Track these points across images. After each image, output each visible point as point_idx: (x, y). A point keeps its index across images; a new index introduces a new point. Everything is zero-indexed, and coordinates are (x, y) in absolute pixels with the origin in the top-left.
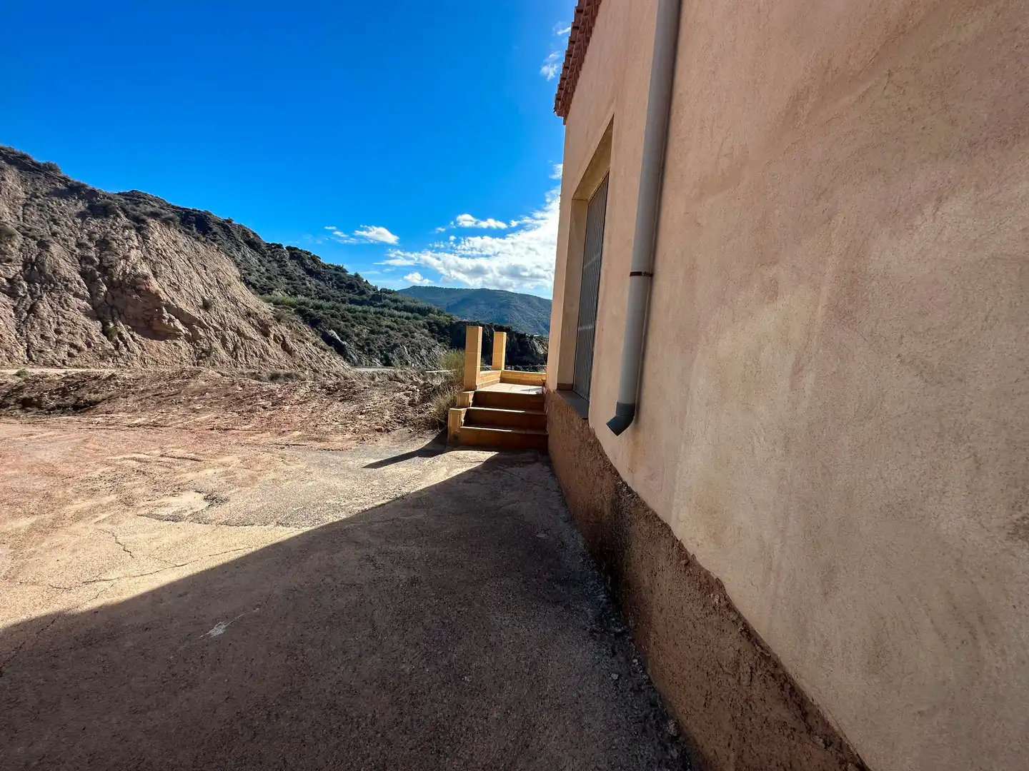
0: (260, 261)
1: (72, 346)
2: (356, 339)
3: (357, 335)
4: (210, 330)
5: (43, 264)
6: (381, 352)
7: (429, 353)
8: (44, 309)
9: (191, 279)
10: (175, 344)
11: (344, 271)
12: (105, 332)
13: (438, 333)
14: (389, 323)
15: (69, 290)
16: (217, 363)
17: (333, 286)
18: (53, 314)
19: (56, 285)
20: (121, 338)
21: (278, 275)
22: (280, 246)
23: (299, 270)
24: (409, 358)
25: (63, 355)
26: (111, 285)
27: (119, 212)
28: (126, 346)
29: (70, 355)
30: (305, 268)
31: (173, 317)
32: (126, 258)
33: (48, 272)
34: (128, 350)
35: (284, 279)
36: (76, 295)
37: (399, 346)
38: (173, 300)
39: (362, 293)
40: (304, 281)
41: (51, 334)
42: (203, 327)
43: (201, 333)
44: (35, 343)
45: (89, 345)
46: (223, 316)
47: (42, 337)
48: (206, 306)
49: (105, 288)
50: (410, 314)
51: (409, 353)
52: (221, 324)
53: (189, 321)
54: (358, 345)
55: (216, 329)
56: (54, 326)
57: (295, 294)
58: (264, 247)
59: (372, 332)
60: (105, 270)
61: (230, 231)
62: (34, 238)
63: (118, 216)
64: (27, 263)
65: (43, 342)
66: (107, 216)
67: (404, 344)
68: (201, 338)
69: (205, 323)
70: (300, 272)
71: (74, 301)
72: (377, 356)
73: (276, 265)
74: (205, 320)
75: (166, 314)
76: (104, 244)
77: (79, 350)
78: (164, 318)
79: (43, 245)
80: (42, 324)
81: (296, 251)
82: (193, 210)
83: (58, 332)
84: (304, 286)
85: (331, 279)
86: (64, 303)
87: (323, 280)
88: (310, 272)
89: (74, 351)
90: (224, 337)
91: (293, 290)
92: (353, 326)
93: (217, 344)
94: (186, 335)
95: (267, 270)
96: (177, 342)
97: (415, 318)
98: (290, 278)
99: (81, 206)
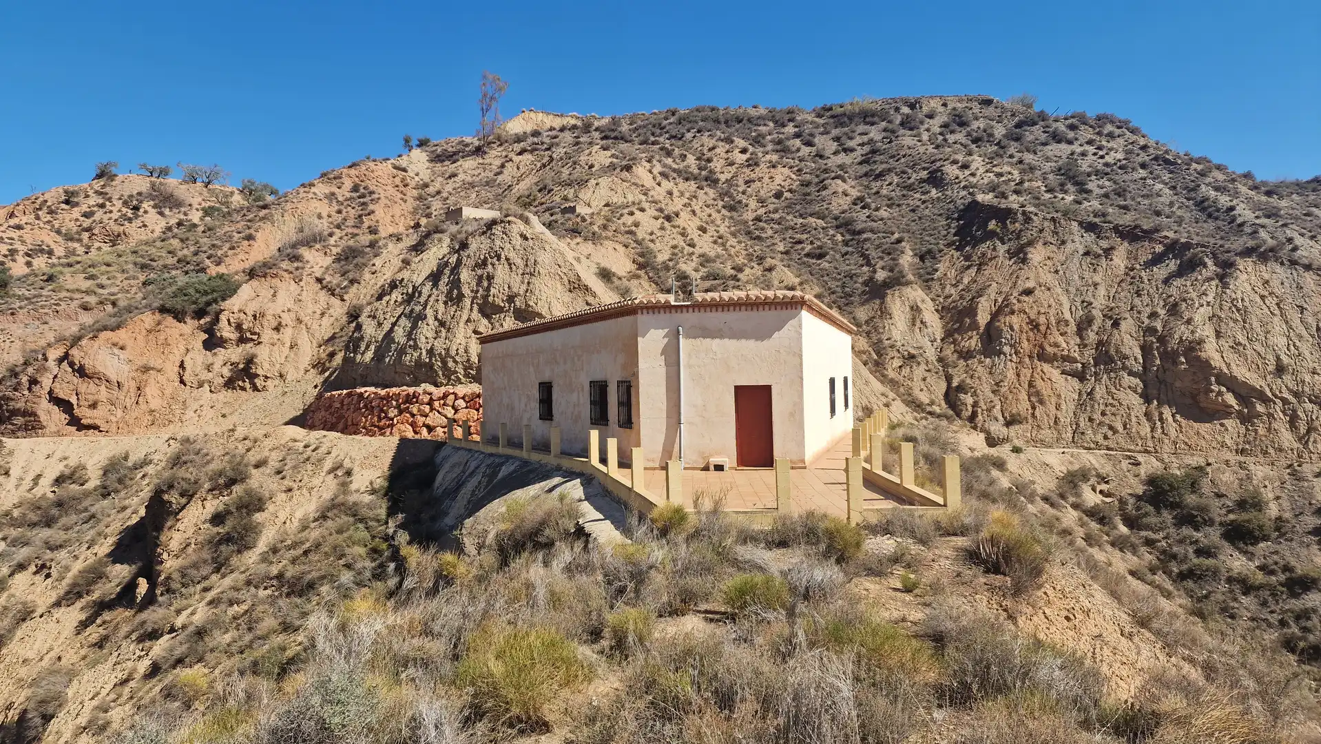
1: (1111, 428)
4: (1275, 403)
5: (1110, 344)
8: (1100, 392)
9: (1268, 332)
10: (1222, 425)
12: (1148, 415)
15: (1124, 368)
16: (1271, 451)
18: (1106, 396)
19: (1116, 364)
20: (1161, 419)
25: (1100, 438)
26: (1165, 356)
27: (1206, 260)
28: (1162, 427)
29: (1106, 438)
31: (1223, 389)
32: (1189, 322)
33: (1112, 351)
34: (1163, 433)
36: (1131, 373)
38: (1228, 365)
41: (1097, 417)
42: (1265, 400)
43: (1260, 408)
44: (1082, 425)
45: (1125, 428)
46: (1303, 382)
47: (1091, 420)
48: (1280, 370)
49: (1158, 362)
52: (1296, 394)
53: (1246, 394)
55: (1284, 401)
56: (1102, 407)
60: (1162, 340)
62: (1111, 318)
63: (1205, 266)
64: (1100, 343)
65: (1089, 424)
66: (1193, 270)
68: (1259, 415)
69: (1270, 394)
71: (1128, 380)
74: (1271, 390)
75: (1215, 387)
76: (1174, 310)
77: (1115, 431)
78: (1212, 391)
79: (1116, 324)
80: (1093, 407)
83: (1103, 414)
86: (1118, 385)
89: (1110, 433)
90: (1294, 411)
93: (1281, 425)
94: (1239, 413)
96: (1225, 421)
99: (1173, 265)
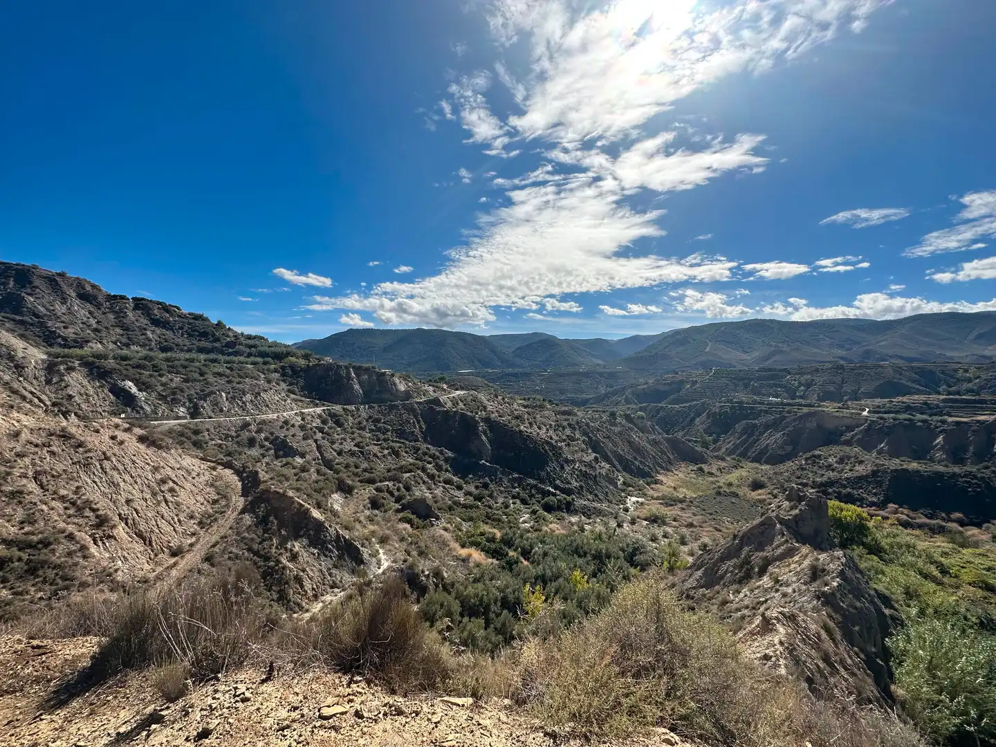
0: (90, 313)
2: (160, 388)
3: (163, 385)
6: (190, 400)
7: (256, 397)
11: (206, 319)
13: (291, 377)
14: (221, 370)
17: (182, 335)
21: (112, 326)
22: (123, 297)
23: (142, 320)
24: (226, 406)
30: (151, 318)
35: (118, 330)
37: (215, 393)
39: (217, 340)
40: (144, 332)
50: (259, 360)
51: (227, 399)
54: (160, 395)
57: (127, 345)
58: (101, 299)
59: (186, 381)
61: (58, 284)
67: (223, 391)
70: (144, 321)
72: (183, 405)
73: (112, 317)
81: (143, 302)
82: (16, 265)
84: (143, 337)
85: (181, 328)
87: (172, 330)
88: (156, 322)
91: (124, 340)
92: (161, 376)
95: (98, 322)
97: (265, 363)
98: (126, 328)
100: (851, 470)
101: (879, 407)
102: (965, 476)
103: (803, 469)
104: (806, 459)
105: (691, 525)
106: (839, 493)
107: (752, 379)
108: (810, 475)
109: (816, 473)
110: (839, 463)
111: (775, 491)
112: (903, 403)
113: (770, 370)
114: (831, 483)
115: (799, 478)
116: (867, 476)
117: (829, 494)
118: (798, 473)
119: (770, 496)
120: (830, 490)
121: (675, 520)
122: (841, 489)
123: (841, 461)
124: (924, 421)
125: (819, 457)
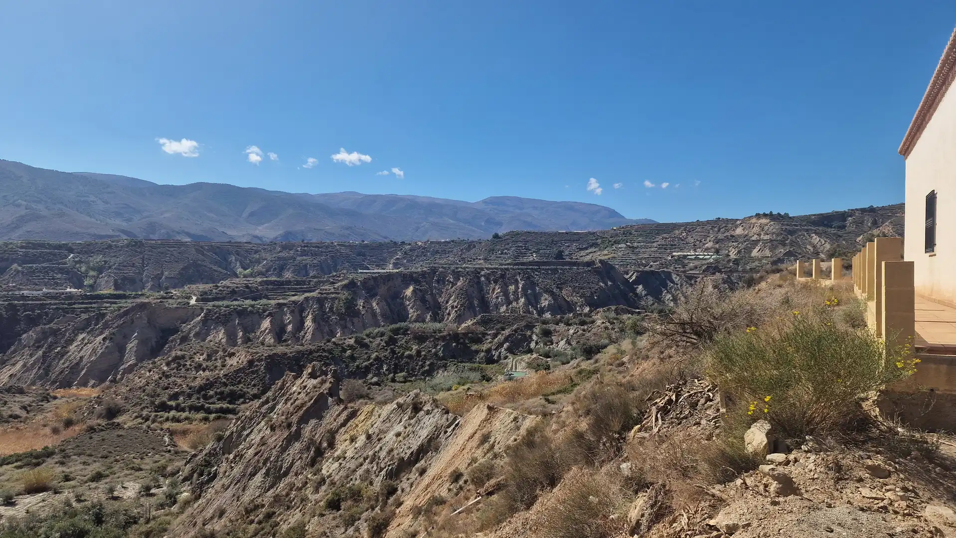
100: (224, 366)
101: (206, 293)
102: (318, 351)
103: (167, 377)
104: (168, 364)
105: (98, 477)
106: (222, 393)
107: (14, 261)
108: (179, 381)
109: (186, 377)
110: (207, 360)
111: (145, 413)
112: (228, 287)
113: (42, 245)
114: (209, 385)
115: (167, 388)
116: (244, 368)
117: (211, 397)
118: (164, 382)
119: (140, 420)
120: (211, 393)
121: (67, 478)
122: (222, 389)
123: (209, 357)
124: (253, 306)
125: (183, 357)
